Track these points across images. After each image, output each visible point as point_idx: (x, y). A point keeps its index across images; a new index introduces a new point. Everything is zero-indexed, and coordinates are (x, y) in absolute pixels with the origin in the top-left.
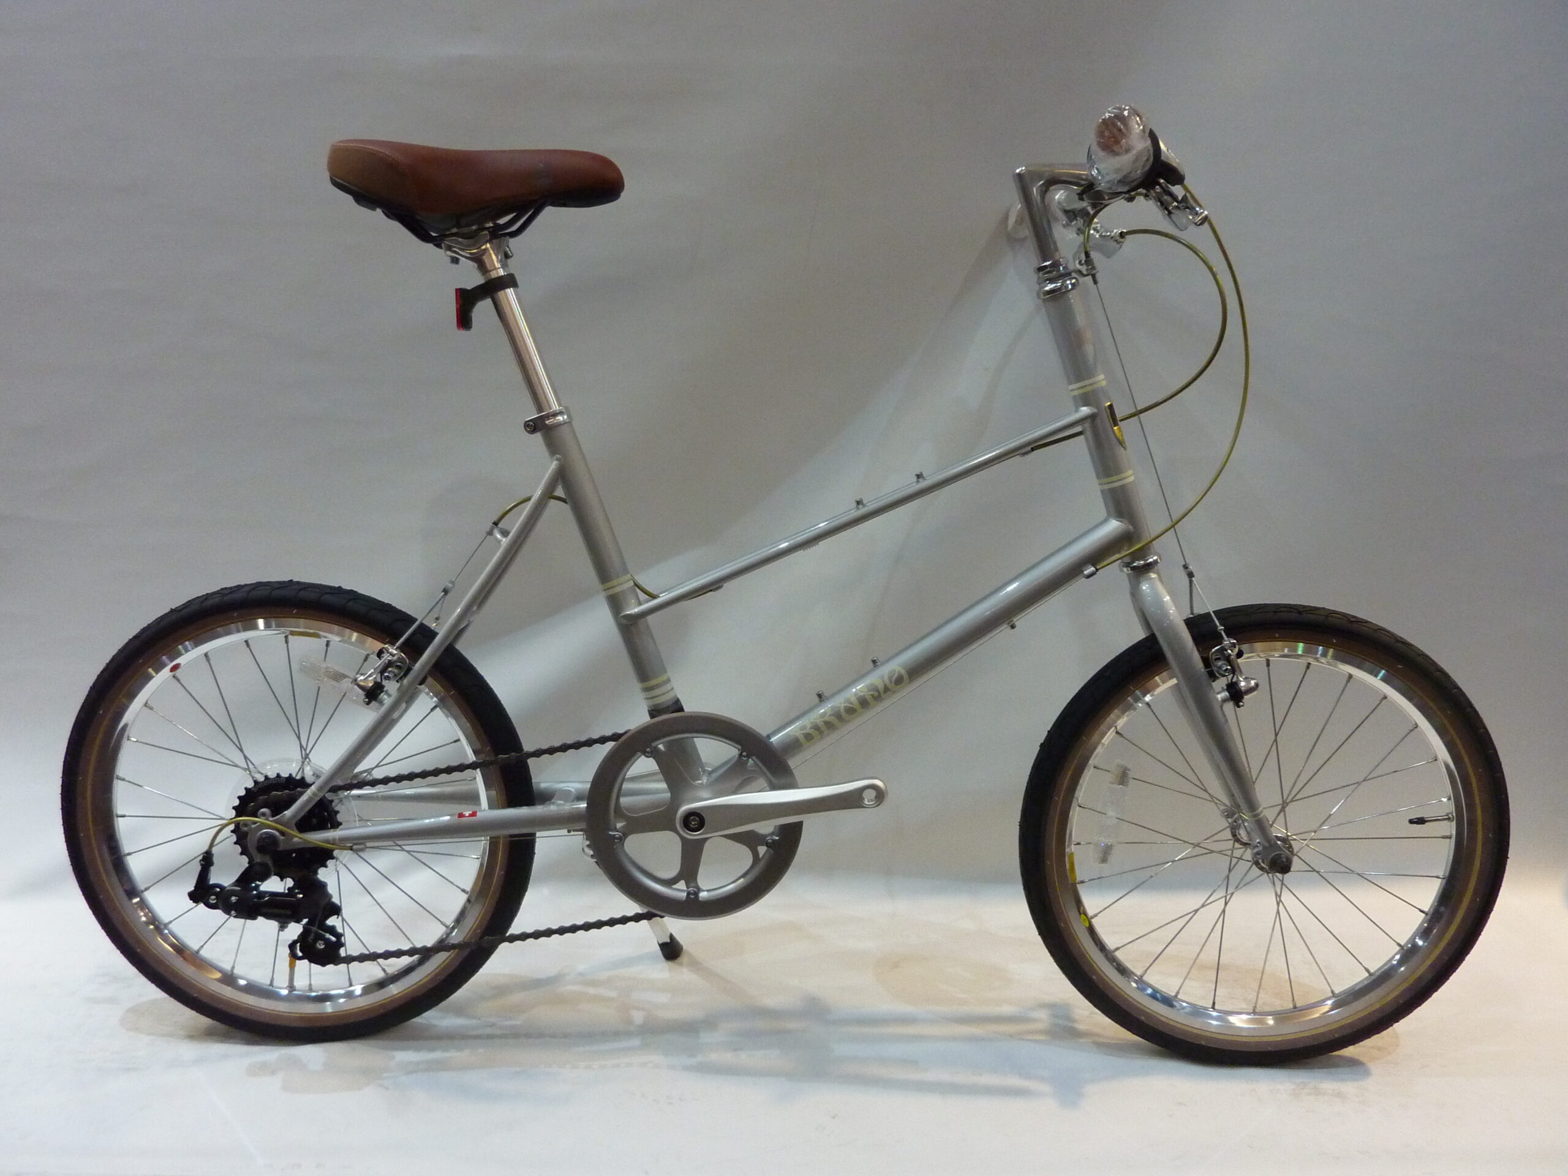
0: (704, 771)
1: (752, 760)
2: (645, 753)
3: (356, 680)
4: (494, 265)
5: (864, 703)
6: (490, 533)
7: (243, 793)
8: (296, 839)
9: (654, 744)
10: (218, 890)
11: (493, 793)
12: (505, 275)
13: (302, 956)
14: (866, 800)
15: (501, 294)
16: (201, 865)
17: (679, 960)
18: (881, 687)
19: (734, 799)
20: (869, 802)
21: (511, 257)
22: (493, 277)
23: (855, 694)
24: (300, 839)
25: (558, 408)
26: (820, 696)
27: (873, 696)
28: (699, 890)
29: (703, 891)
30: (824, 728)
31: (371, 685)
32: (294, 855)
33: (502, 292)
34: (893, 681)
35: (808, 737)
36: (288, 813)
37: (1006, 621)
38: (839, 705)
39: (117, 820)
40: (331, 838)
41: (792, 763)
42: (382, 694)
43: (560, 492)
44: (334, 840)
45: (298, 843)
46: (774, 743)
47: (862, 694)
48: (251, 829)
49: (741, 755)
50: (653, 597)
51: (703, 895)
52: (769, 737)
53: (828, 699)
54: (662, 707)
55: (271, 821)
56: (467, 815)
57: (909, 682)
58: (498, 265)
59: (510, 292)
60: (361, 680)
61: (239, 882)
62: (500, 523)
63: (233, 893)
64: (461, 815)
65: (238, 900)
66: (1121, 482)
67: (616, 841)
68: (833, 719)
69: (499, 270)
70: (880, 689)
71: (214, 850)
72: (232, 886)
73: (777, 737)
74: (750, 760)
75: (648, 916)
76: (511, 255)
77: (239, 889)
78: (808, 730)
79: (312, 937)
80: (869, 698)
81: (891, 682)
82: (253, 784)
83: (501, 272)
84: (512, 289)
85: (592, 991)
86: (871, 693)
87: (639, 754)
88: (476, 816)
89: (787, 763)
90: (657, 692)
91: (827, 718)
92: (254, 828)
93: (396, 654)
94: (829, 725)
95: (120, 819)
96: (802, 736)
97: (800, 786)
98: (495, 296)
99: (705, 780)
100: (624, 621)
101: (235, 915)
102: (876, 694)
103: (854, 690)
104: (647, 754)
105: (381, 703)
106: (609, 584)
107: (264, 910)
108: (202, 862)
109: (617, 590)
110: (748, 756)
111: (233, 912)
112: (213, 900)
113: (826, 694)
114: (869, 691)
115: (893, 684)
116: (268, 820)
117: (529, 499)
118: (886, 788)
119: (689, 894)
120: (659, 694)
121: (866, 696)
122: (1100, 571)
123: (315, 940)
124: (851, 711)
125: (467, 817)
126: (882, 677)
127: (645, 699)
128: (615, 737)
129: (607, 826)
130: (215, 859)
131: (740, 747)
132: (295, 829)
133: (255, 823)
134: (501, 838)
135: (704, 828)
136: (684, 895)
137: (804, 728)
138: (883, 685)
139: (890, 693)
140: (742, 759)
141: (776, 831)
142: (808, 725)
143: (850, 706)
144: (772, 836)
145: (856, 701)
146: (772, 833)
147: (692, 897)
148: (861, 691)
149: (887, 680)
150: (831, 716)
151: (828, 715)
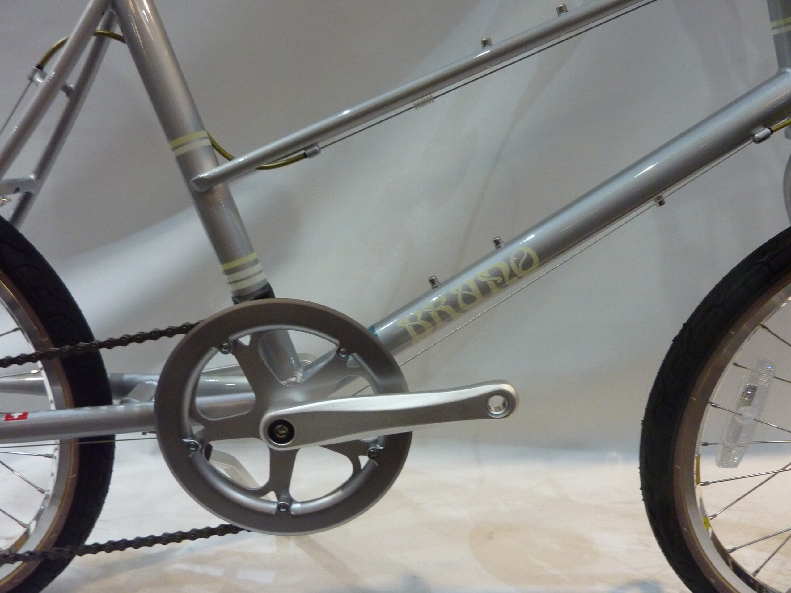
0: (299, 365)
1: (353, 356)
2: (220, 348)
5: (485, 290)
9: (233, 338)
11: (59, 388)
14: (493, 408)
18: (506, 272)
19: (329, 404)
20: (496, 411)
23: (474, 278)
26: (433, 282)
27: (496, 282)
28: (291, 501)
29: (297, 502)
30: (437, 319)
34: (521, 265)
35: (419, 329)
37: (653, 197)
38: (456, 292)
41: (400, 358)
46: (378, 335)
47: (484, 280)
49: (338, 351)
51: (296, 507)
52: (373, 328)
53: (442, 285)
54: (247, 292)
56: (16, 417)
57: (540, 266)
64: (8, 417)
67: (192, 449)
68: (449, 309)
70: (504, 273)
73: (383, 328)
74: (350, 356)
78: (419, 322)
80: (491, 284)
81: (518, 265)
85: (199, 569)
86: (495, 279)
87: (214, 349)
89: (394, 358)
90: (242, 275)
91: (442, 308)
94: (444, 316)
96: (412, 327)
97: (410, 389)
99: (299, 376)
100: (197, 188)
102: (499, 279)
103: (474, 275)
104: (223, 350)
106: (179, 141)
110: (348, 353)
113: (440, 279)
114: (491, 275)
115: (520, 268)
118: (517, 393)
119: (279, 507)
120: (244, 277)
121: (488, 282)
122: (774, 133)
124: (469, 299)
125: (15, 419)
126: (508, 261)
127: (228, 283)
128: (185, 329)
129: (181, 432)
131: (337, 342)
135: (293, 439)
136: (275, 506)
137: (414, 319)
138: (509, 270)
139: (516, 278)
140: (341, 355)
141: (381, 441)
142: (420, 316)
143: (469, 294)
144: (376, 446)
145: (476, 287)
146: (376, 442)
147: (283, 510)
148: (482, 276)
149: (514, 266)
150: (445, 304)
151: (443, 303)
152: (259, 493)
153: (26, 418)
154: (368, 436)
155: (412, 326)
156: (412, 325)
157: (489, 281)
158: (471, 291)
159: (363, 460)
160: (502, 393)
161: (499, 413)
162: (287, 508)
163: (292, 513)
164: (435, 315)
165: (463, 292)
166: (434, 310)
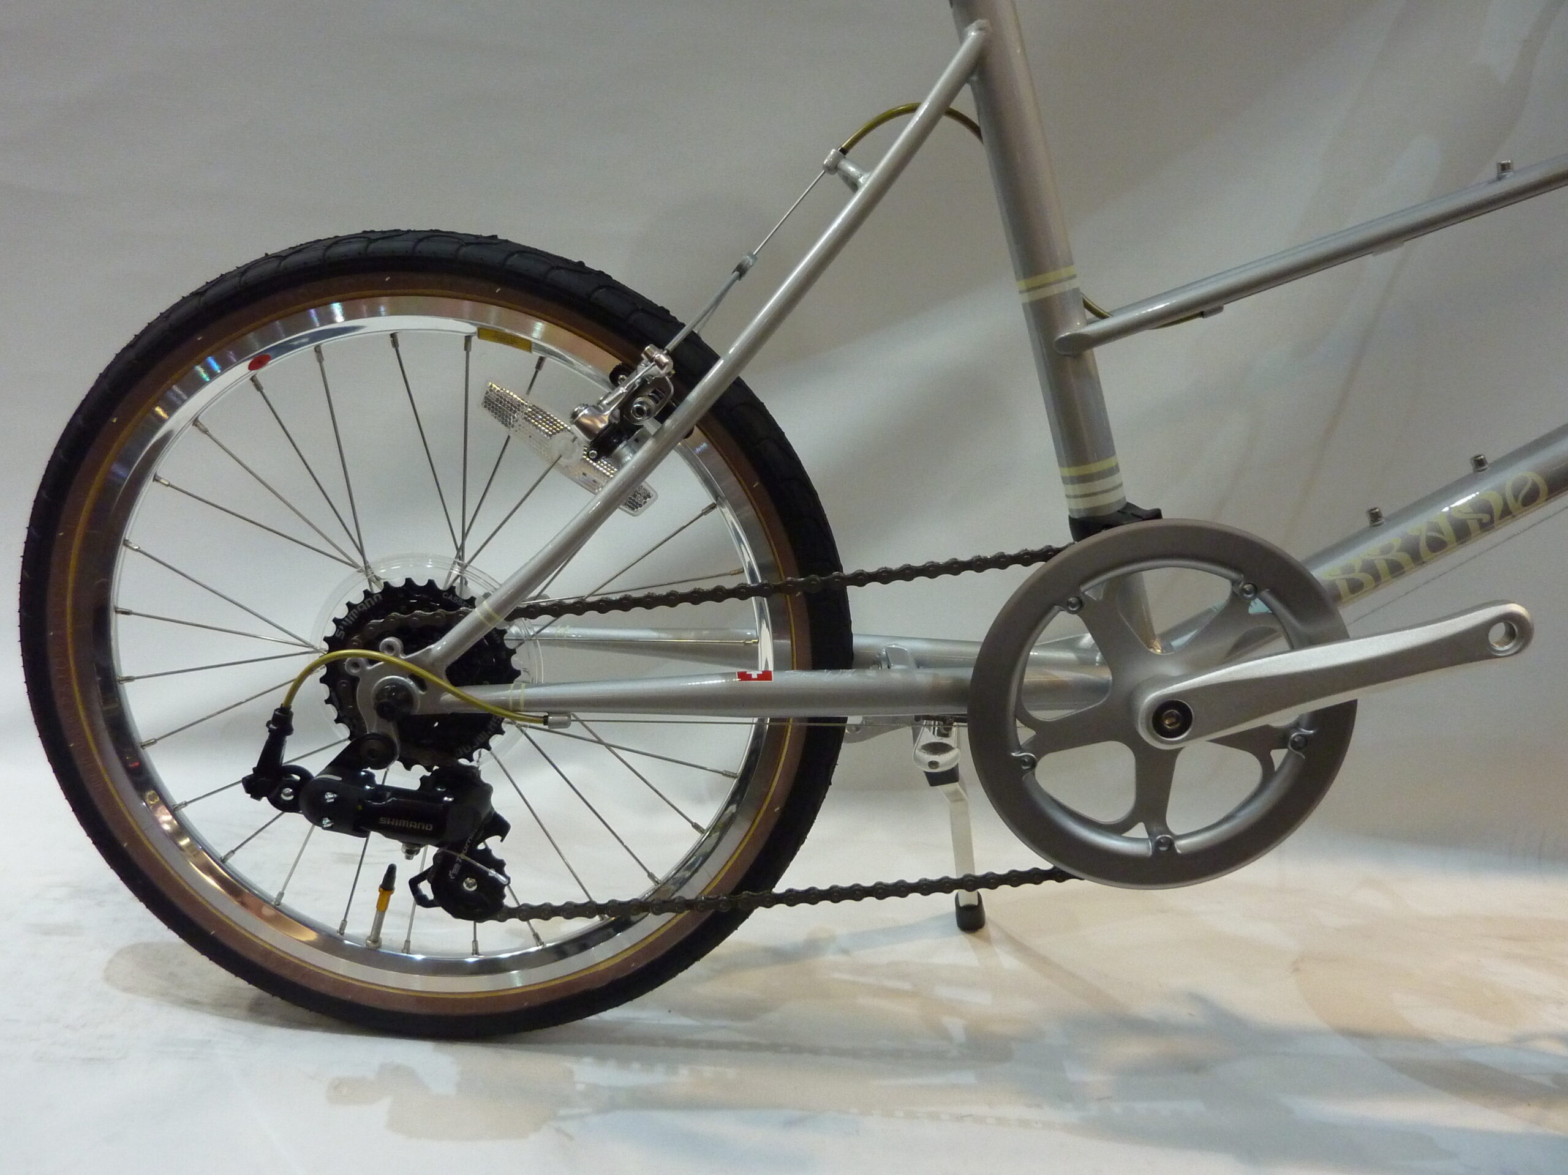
3: (574, 415)
5: (1462, 532)
6: (833, 167)
7: (342, 612)
8: (447, 697)
10: (297, 778)
13: (432, 901)
16: (270, 731)
17: (980, 932)
18: (1497, 507)
23: (1449, 513)
24: (450, 697)
26: (1374, 516)
27: (1480, 521)
30: (1384, 573)
31: (601, 426)
32: (436, 724)
34: (1520, 498)
35: (1356, 587)
36: (437, 648)
38: (1417, 533)
39: (116, 617)
40: (511, 699)
42: (621, 446)
43: (965, 102)
44: (516, 703)
45: (450, 704)
47: (1464, 517)
48: (364, 672)
50: (1101, 316)
53: (1391, 522)
54: (1095, 517)
55: (405, 660)
56: (754, 676)
57: (1547, 500)
60: (584, 415)
61: (335, 766)
63: (324, 785)
64: (744, 676)
65: (335, 799)
68: (1404, 558)
70: (1494, 508)
71: (294, 707)
72: (324, 774)
75: (1058, 875)
77: (339, 779)
78: (1358, 575)
79: (456, 869)
80: (1473, 525)
81: (1516, 497)
82: (361, 598)
86: (1480, 516)
87: (1057, 607)
88: (771, 679)
90: (1098, 485)
91: (1393, 556)
92: (370, 670)
93: (666, 364)
94: (1395, 568)
95: (120, 616)
96: (1344, 582)
101: (329, 825)
102: (1486, 518)
103: (1446, 509)
105: (618, 463)
106: (1036, 281)
107: (383, 821)
108: (271, 726)
109: (1055, 290)
111: (326, 822)
112: (287, 794)
113: (1388, 513)
114: (1475, 512)
115: (1519, 503)
116: (396, 656)
117: (913, 109)
119: (1158, 844)
120: (1096, 490)
121: (1469, 522)
123: (460, 878)
124: (1437, 545)
125: (755, 679)
127: (1068, 496)
130: (295, 722)
132: (444, 677)
133: (372, 661)
134: (791, 720)
135: (1190, 729)
137: (1350, 569)
138: (1502, 503)
139: (1510, 516)
140: (1245, 595)
141: (1304, 722)
142: (1358, 565)
143: (1437, 536)
144: (1299, 731)
145: (1450, 529)
146: (1296, 726)
147: (1163, 849)
148: (1460, 512)
149: (1509, 497)
150: (1401, 554)
151: (1396, 548)
152: (1117, 829)
154: (1281, 719)
156: (1346, 579)
157: (1470, 519)
158: (1442, 533)
159: (1278, 756)
160: (1510, 619)
161: (1507, 647)
162: (1170, 844)
163: (1179, 851)
164: (1382, 566)
165: (1430, 534)
166: (1383, 557)
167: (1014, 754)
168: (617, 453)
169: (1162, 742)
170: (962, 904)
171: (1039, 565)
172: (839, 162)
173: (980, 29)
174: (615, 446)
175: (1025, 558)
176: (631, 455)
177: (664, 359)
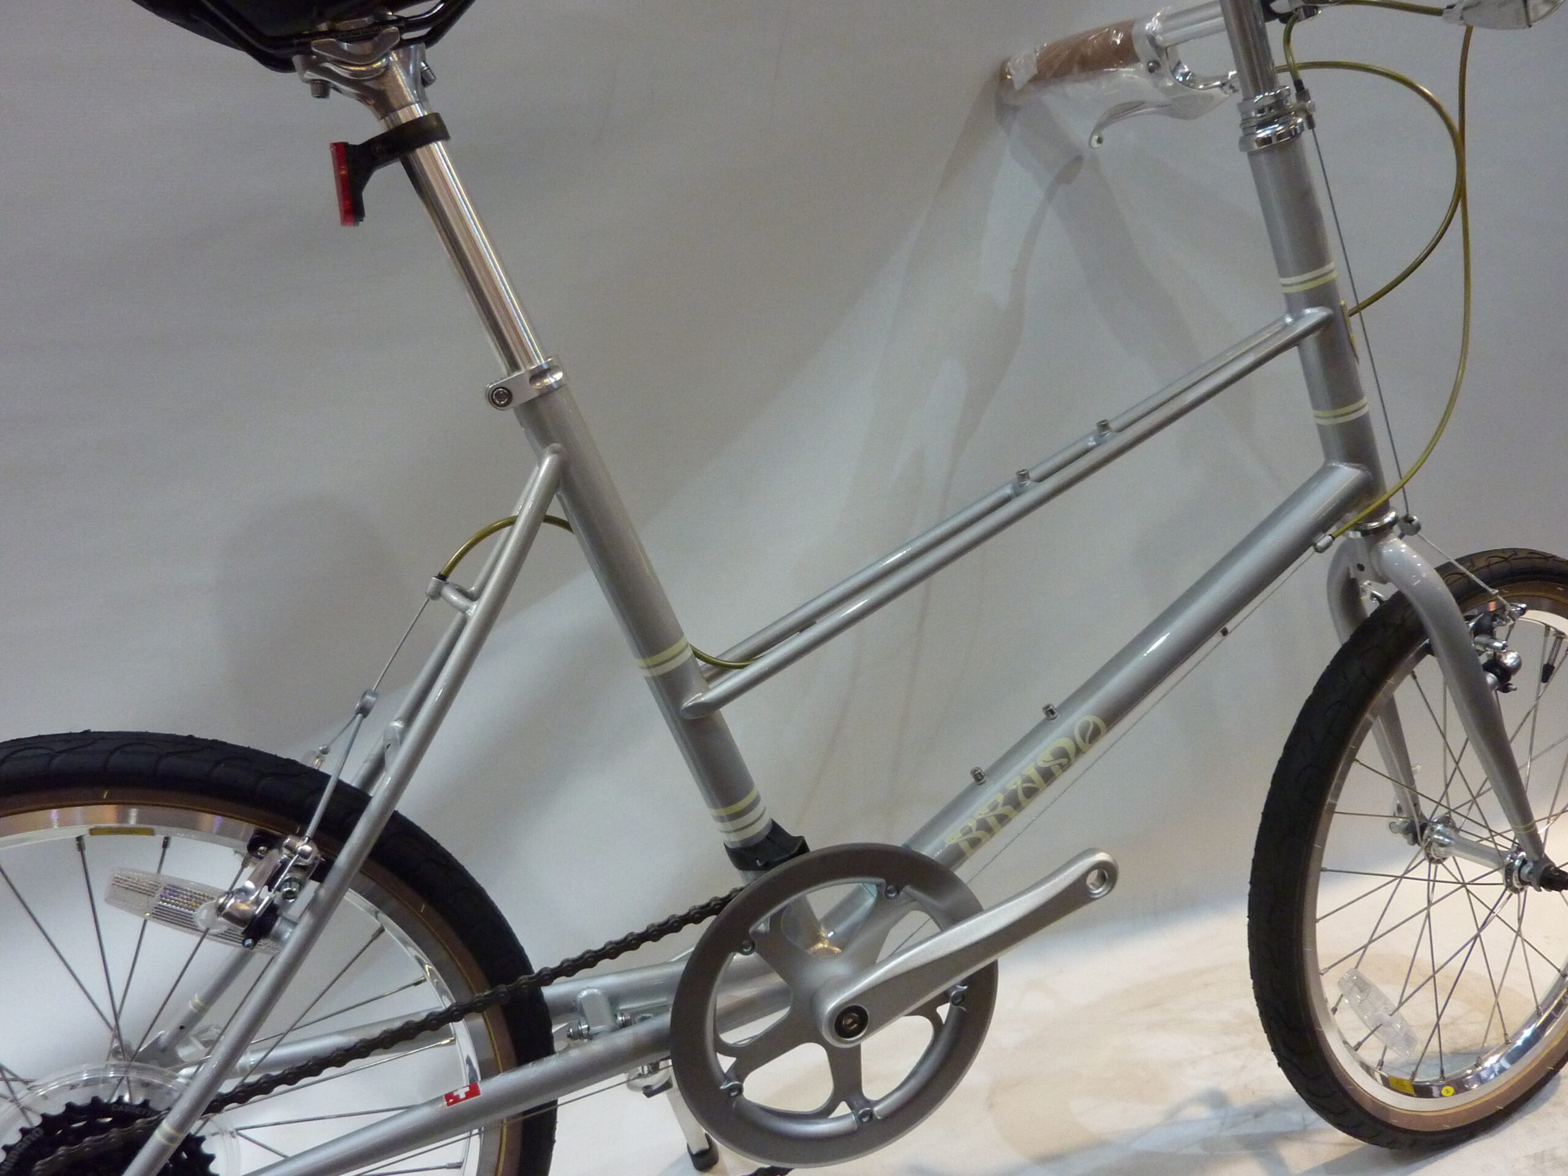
3: (222, 907)
4: (404, 97)
6: (437, 594)
12: (424, 116)
14: (1091, 889)
15: (420, 152)
20: (1096, 890)
21: (434, 81)
22: (404, 121)
25: (543, 362)
26: (977, 776)
31: (254, 912)
33: (424, 148)
38: (1014, 787)
42: (275, 927)
47: (1046, 765)
51: (878, 1108)
54: (756, 842)
56: (462, 1096)
57: (1107, 734)
58: (409, 95)
59: (438, 148)
60: (232, 905)
62: (451, 575)
64: (451, 1099)
66: (1356, 413)
69: (413, 106)
76: (433, 78)
81: (1083, 737)
83: (418, 111)
84: (440, 143)
86: (1058, 762)
90: (745, 819)
93: (310, 851)
98: (411, 156)
103: (1031, 759)
106: (657, 657)
110: (899, 891)
117: (512, 522)
119: (858, 1119)
120: (749, 822)
122: (1336, 540)
125: (463, 1099)
126: (1070, 735)
127: (721, 831)
135: (867, 1027)
136: (852, 1120)
140: (890, 895)
144: (958, 989)
147: (865, 1120)
148: (1044, 761)
149: (1078, 739)
150: (1004, 805)
151: (1001, 804)
152: (824, 1113)
153: (479, 1094)
155: (966, 842)
158: (1033, 782)
159: (943, 1011)
160: (1101, 866)
161: (1101, 889)
162: (871, 1114)
163: (879, 1118)
164: (992, 821)
165: (1024, 785)
166: (991, 814)
167: (722, 1087)
168: (276, 932)
169: (847, 1043)
170: (694, 1152)
171: (709, 920)
172: (441, 589)
173: (555, 452)
174: (271, 925)
175: (695, 916)
176: (290, 930)
177: (308, 848)
